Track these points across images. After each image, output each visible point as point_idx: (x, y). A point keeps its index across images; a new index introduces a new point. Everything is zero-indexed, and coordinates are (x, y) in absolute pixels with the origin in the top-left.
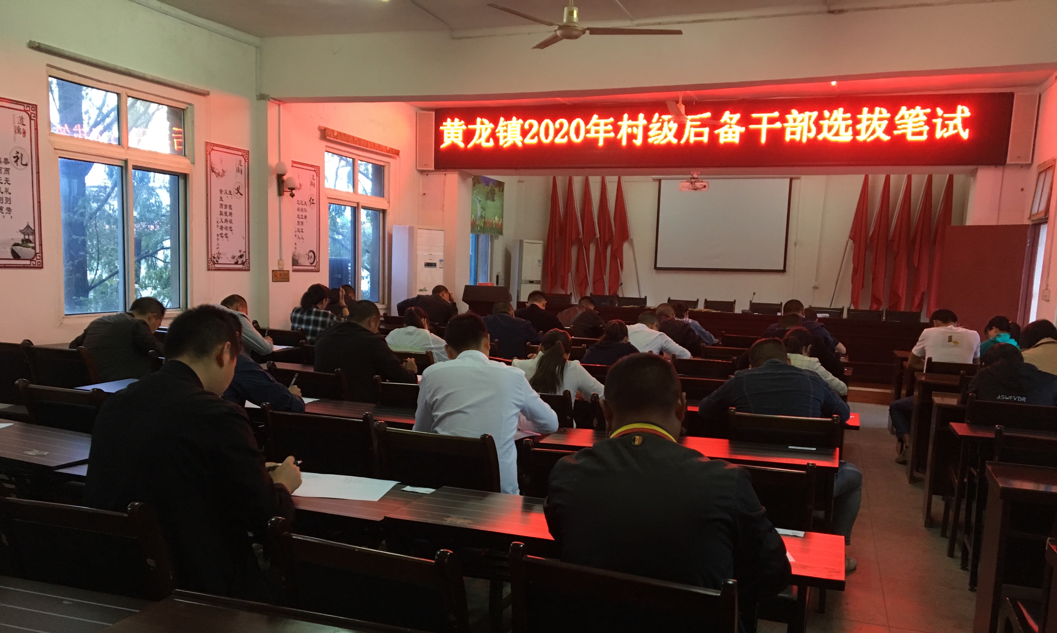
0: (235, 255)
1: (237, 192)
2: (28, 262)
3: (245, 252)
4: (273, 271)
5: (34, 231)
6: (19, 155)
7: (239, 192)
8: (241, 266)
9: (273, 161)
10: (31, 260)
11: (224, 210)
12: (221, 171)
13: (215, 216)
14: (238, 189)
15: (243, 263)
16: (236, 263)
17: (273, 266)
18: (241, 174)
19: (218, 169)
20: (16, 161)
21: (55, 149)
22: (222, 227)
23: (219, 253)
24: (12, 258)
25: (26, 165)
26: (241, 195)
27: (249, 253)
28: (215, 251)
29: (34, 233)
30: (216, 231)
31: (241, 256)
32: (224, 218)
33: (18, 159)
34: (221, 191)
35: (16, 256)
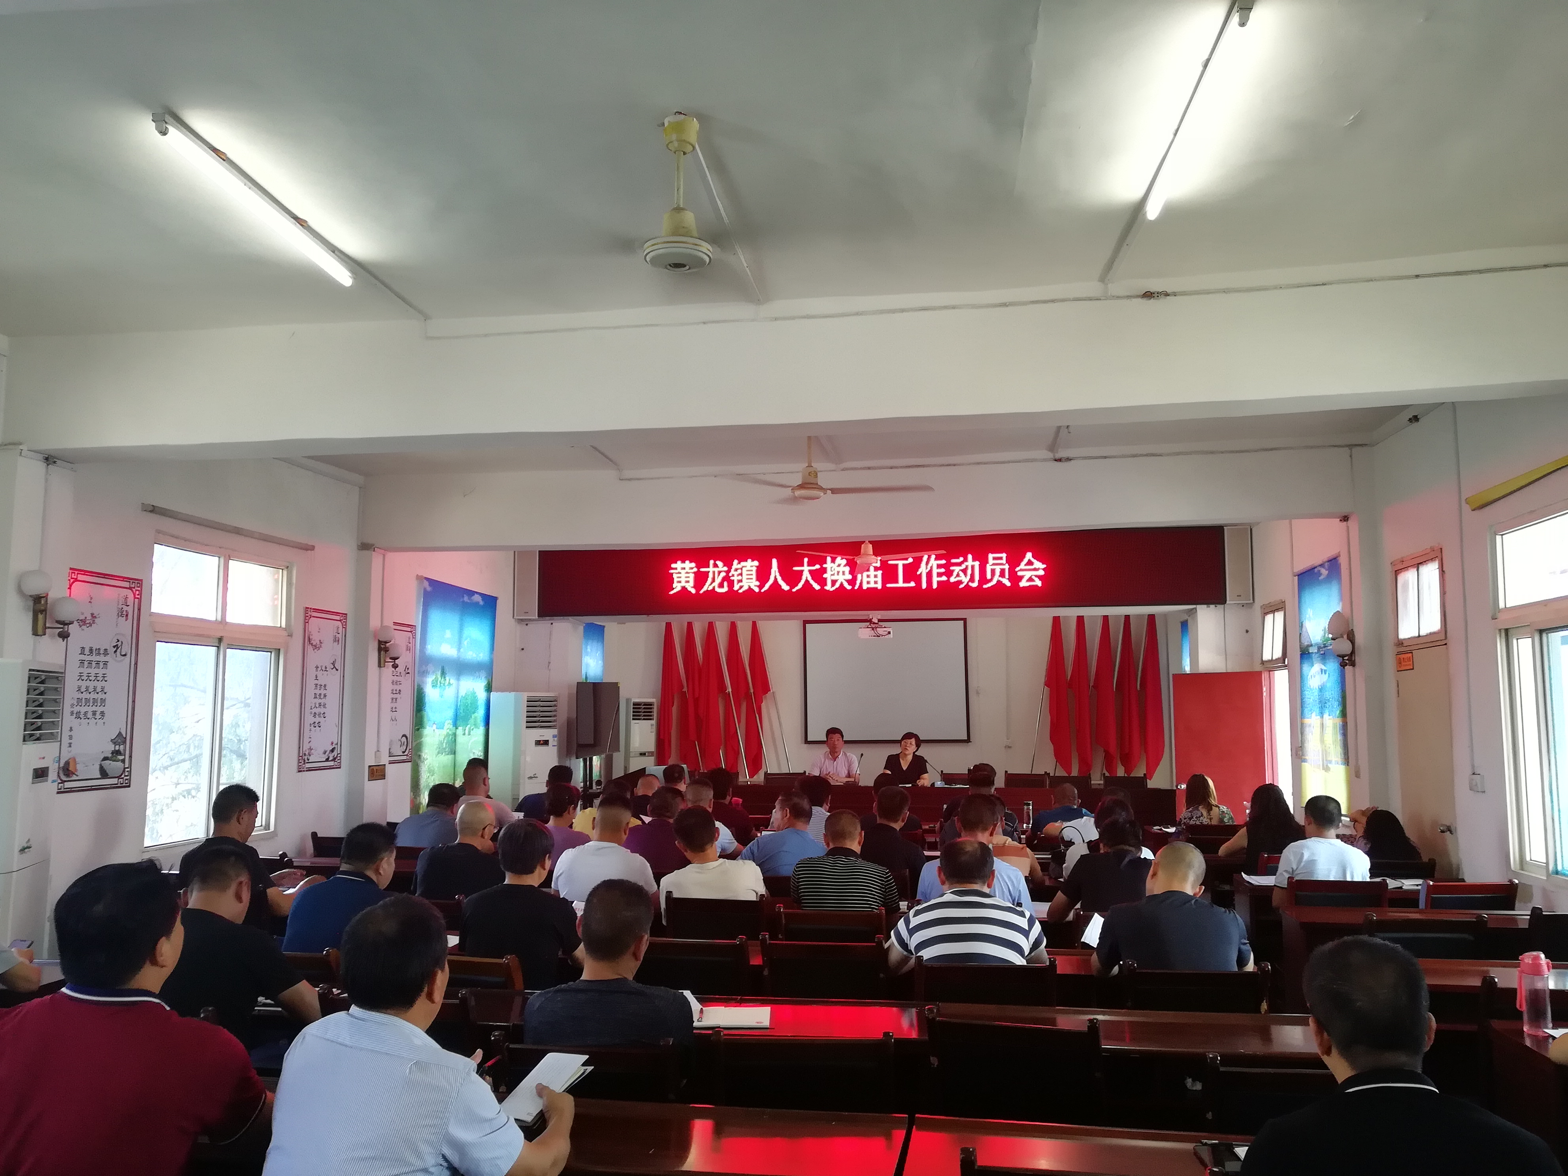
0: (326, 750)
1: (333, 667)
2: (115, 781)
3: (337, 744)
4: (370, 766)
5: (125, 738)
6: (119, 643)
7: (334, 667)
8: (332, 763)
9: (375, 622)
10: (119, 777)
11: (318, 692)
12: (318, 643)
13: (310, 700)
14: (333, 664)
15: (334, 760)
16: (327, 760)
17: (370, 761)
18: (338, 644)
19: (315, 640)
20: (115, 652)
21: (155, 631)
22: (315, 713)
23: (311, 749)
24: (100, 777)
25: (125, 655)
26: (337, 670)
27: (341, 745)
28: (306, 747)
29: (124, 742)
30: (309, 719)
31: (332, 751)
32: (318, 701)
33: (118, 648)
34: (317, 667)
35: (104, 774)
